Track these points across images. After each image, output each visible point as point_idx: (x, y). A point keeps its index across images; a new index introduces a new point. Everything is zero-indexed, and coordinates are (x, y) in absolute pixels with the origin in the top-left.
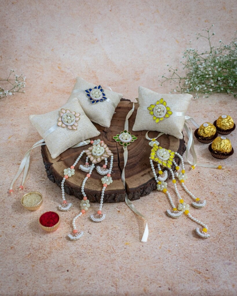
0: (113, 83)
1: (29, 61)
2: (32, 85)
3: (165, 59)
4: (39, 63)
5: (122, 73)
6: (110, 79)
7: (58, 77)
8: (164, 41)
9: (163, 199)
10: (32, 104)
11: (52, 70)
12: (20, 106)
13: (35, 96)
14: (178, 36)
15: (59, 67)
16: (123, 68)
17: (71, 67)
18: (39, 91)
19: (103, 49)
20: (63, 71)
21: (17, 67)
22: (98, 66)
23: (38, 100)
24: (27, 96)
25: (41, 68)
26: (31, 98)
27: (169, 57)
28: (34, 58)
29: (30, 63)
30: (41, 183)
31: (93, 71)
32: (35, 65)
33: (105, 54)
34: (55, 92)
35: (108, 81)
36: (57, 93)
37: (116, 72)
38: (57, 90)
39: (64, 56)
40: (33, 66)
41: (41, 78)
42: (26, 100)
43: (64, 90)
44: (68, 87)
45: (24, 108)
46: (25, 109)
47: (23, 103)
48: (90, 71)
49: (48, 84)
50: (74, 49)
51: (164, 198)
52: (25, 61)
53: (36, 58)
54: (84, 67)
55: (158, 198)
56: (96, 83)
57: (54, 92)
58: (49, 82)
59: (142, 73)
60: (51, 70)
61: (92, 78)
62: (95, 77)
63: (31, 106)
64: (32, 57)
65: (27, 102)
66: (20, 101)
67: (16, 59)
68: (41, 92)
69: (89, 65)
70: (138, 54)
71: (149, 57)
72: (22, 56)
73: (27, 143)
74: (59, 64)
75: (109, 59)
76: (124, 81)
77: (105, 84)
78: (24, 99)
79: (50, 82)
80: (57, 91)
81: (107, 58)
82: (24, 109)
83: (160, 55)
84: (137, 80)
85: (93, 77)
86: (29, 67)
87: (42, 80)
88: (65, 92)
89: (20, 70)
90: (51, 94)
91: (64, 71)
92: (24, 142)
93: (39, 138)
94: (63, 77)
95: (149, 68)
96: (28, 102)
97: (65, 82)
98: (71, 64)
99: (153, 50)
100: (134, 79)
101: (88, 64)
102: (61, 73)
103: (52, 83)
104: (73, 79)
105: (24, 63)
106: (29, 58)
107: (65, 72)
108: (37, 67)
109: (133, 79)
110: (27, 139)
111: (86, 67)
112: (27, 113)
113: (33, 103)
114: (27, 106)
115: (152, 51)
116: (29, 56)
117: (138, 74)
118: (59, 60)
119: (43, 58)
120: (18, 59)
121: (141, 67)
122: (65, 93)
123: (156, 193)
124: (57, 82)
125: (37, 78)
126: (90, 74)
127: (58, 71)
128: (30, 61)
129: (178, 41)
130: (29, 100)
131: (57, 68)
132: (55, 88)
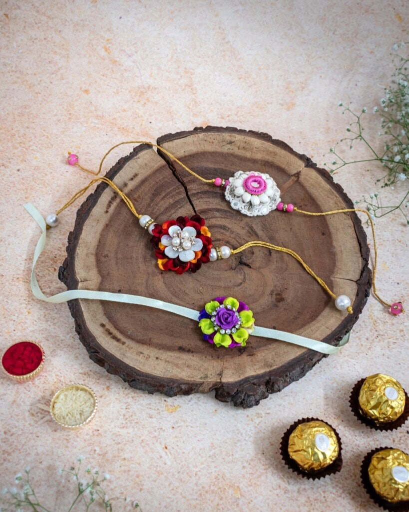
0: (230, 110)
1: (36, 24)
2: (40, 94)
3: (362, 57)
4: (60, 31)
5: (255, 84)
6: (223, 98)
7: (103, 76)
8: (367, 12)
9: (317, 506)
10: (36, 158)
11: (90, 56)
12: (9, 159)
13: (45, 130)
14: (403, 6)
15: (106, 51)
16: (260, 69)
17: (136, 52)
18: (56, 115)
19: (217, 16)
20: (116, 61)
21: (8, 36)
22: (199, 57)
23: (52, 145)
24: (28, 128)
25: (63, 45)
26: (35, 137)
27: (372, 52)
28: (49, 17)
29: (39, 27)
30: (42, 418)
31: (186, 69)
32: (50, 36)
33: (220, 28)
34: (93, 125)
35: (220, 104)
36: (98, 128)
37: (242, 79)
38: (97, 117)
39: (122, 19)
40: (45, 39)
41: (62, 75)
42: (24, 144)
43: (115, 119)
44: (124, 110)
45: (18, 167)
46: (18, 170)
47: (16, 151)
48: (179, 67)
49: (78, 95)
50: (145, 7)
51: (321, 505)
52: (26, 22)
53: (53, 18)
54: (168, 55)
55: (307, 504)
56: (191, 107)
57: (92, 122)
58: (81, 88)
59: (303, 88)
60: (88, 55)
61: (183, 90)
62: (189, 86)
63: (34, 163)
64: (44, 14)
65: (24, 150)
66: (10, 144)
67: (6, 15)
68: (59, 120)
69: (179, 51)
70: (300, 36)
71: (324, 49)
72: (19, 8)
73: (17, 284)
74: (108, 40)
75: (228, 42)
76: (257, 107)
77: (212, 111)
78: (19, 137)
79: (83, 89)
80: (96, 121)
81: (224, 39)
82: (16, 172)
83: (353, 46)
84: (288, 110)
85: (186, 85)
86: (35, 39)
87: (64, 81)
88: (116, 125)
89: (15, 44)
90: (84, 129)
91: (118, 59)
92: (10, 281)
93: (47, 271)
94: (116, 78)
95: (321, 76)
96: (27, 149)
97: (118, 93)
98: (136, 43)
99: (337, 33)
100: (282, 105)
101: (176, 49)
102: (111, 66)
103: (86, 92)
104: (139, 88)
105: (25, 27)
106: (36, 16)
107: (120, 65)
108: (54, 43)
109: (280, 104)
110: (19, 272)
111: (172, 57)
112: (23, 184)
113: (38, 155)
114: (24, 161)
115: (334, 34)
116: (38, 12)
117: (293, 92)
118: (109, 30)
119: (71, 20)
120: (9, 16)
121: (303, 72)
122: (116, 129)
123: (303, 486)
124: (99, 92)
125: (53, 74)
126: (179, 77)
127: (103, 59)
128: (39, 25)
129: (400, 18)
130: (31, 143)
131: (103, 50)
132: (94, 108)
